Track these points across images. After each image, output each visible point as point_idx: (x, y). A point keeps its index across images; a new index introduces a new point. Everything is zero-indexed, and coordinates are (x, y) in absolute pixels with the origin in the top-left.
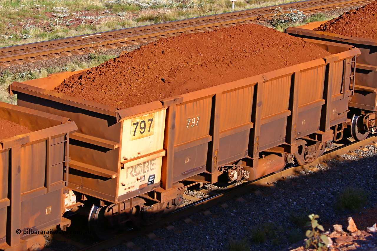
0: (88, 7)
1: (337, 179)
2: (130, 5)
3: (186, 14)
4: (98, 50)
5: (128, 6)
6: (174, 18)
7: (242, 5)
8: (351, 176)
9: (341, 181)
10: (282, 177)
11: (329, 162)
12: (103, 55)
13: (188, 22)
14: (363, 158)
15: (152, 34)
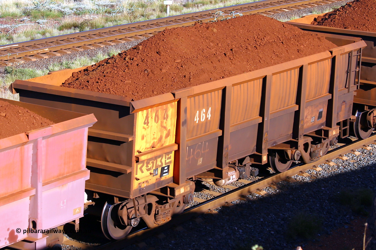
0: (3, 14)
1: (288, 203)
2: (51, 11)
3: (115, 20)
4: (15, 63)
5: (48, 13)
6: (101, 25)
7: (178, 9)
8: (304, 200)
9: (293, 205)
10: (226, 202)
11: (278, 184)
12: (20, 68)
13: (117, 29)
14: (317, 178)
15: (76, 43)
